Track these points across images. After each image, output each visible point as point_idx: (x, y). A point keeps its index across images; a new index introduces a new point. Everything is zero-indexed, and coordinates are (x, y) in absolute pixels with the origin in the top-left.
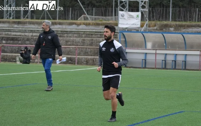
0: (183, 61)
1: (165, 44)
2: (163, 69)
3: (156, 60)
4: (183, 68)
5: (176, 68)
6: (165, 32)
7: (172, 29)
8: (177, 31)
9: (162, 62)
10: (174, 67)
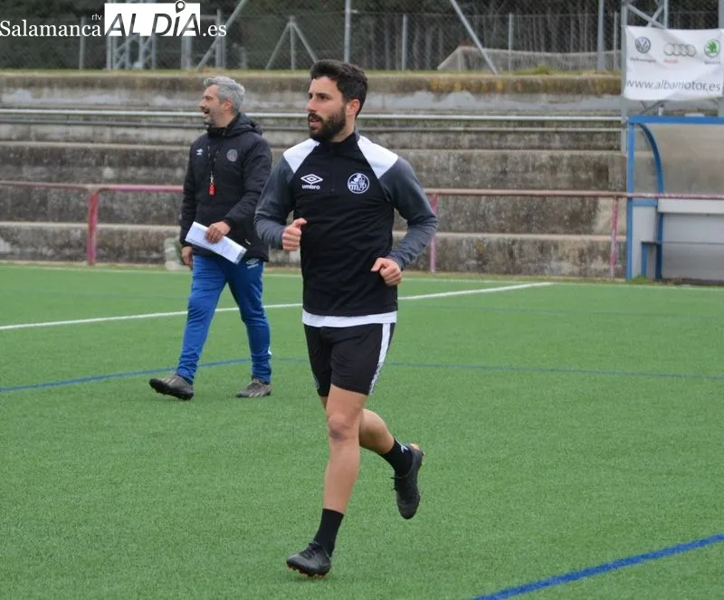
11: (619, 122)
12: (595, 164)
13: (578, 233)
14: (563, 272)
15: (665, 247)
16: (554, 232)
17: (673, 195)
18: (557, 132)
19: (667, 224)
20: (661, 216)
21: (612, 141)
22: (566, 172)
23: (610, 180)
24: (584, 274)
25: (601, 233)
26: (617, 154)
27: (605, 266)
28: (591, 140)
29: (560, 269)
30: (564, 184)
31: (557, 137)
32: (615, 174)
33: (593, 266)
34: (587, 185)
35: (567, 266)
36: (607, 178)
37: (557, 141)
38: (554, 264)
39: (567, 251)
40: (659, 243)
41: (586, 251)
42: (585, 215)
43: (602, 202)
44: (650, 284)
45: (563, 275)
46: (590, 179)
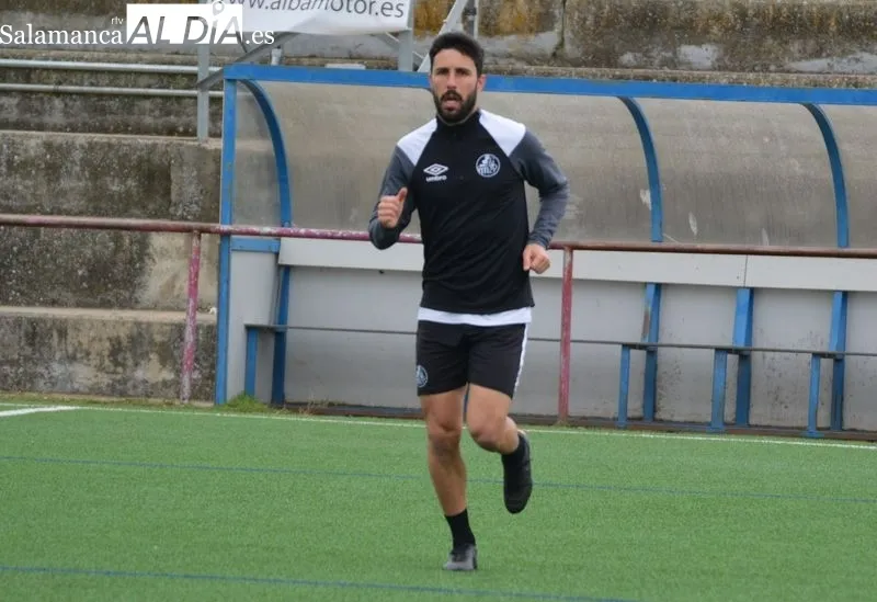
0: (817, 355)
1: (646, 197)
2: (635, 423)
3: (566, 342)
4: (814, 416)
5: (753, 421)
6: (636, 78)
7: (699, 55)
8: (751, 76)
9: (625, 363)
10: (730, 412)
11: (193, 76)
12: (140, 160)
13: (106, 305)
14: (76, 386)
15: (292, 337)
16: (54, 303)
17: (313, 231)
18: (57, 94)
19: (297, 288)
20: (285, 273)
21: (173, 116)
22: (79, 179)
23: (174, 197)
24: (119, 391)
25: (155, 307)
26: (189, 142)
27: (168, 375)
28: (130, 112)
29: (70, 378)
30: (73, 203)
31: (58, 103)
32: (185, 185)
33: (139, 374)
34: (124, 205)
35: (84, 374)
36: (168, 192)
37: (56, 113)
38: (58, 370)
39: (85, 341)
40: (280, 327)
41: (125, 343)
42: (121, 266)
43: (158, 241)
44: (263, 411)
45: (76, 392)
46: (128, 192)
